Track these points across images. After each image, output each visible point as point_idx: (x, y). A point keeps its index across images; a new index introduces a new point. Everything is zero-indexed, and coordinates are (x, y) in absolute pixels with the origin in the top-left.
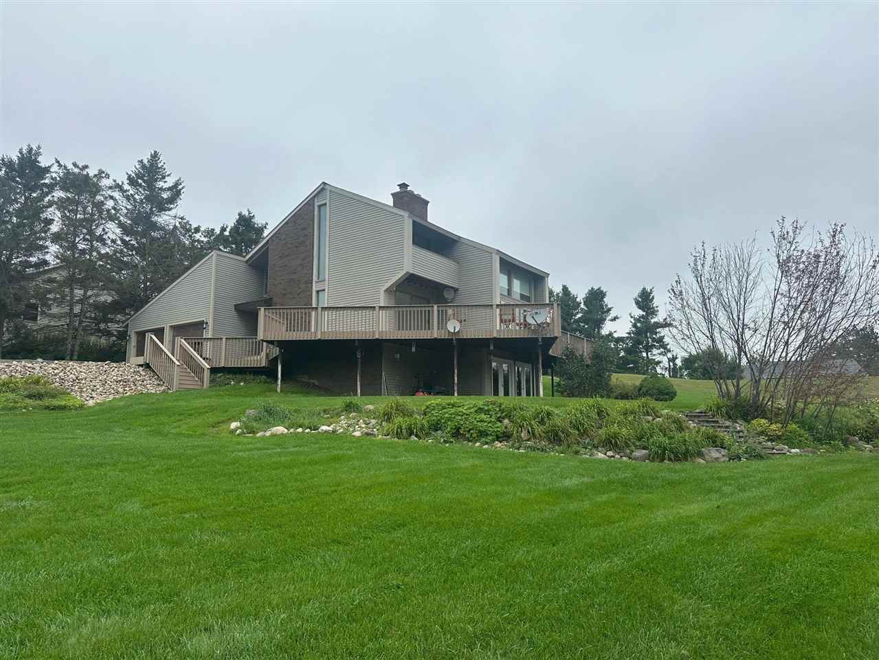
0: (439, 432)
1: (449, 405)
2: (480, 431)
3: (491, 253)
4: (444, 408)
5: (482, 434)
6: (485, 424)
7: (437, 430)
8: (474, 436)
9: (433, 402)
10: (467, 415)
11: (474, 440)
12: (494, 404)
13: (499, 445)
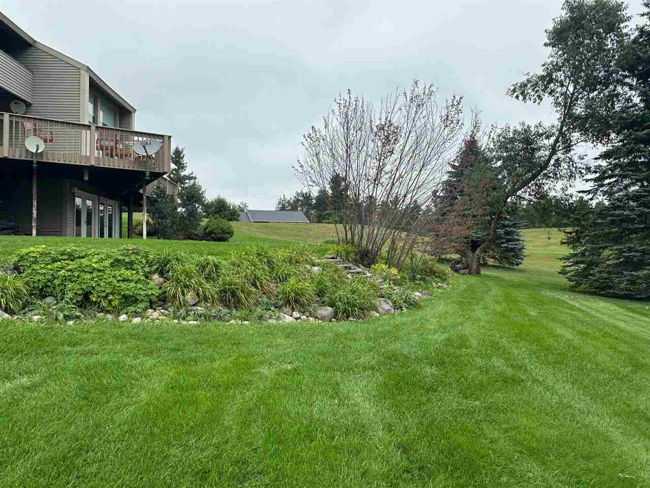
0: (49, 300)
1: (62, 254)
2: (124, 296)
3: (79, 69)
4: (55, 260)
5: (129, 300)
6: (133, 284)
7: (44, 297)
8: (114, 303)
9: (32, 249)
10: (99, 271)
11: (117, 312)
12: (137, 254)
13: (155, 314)
